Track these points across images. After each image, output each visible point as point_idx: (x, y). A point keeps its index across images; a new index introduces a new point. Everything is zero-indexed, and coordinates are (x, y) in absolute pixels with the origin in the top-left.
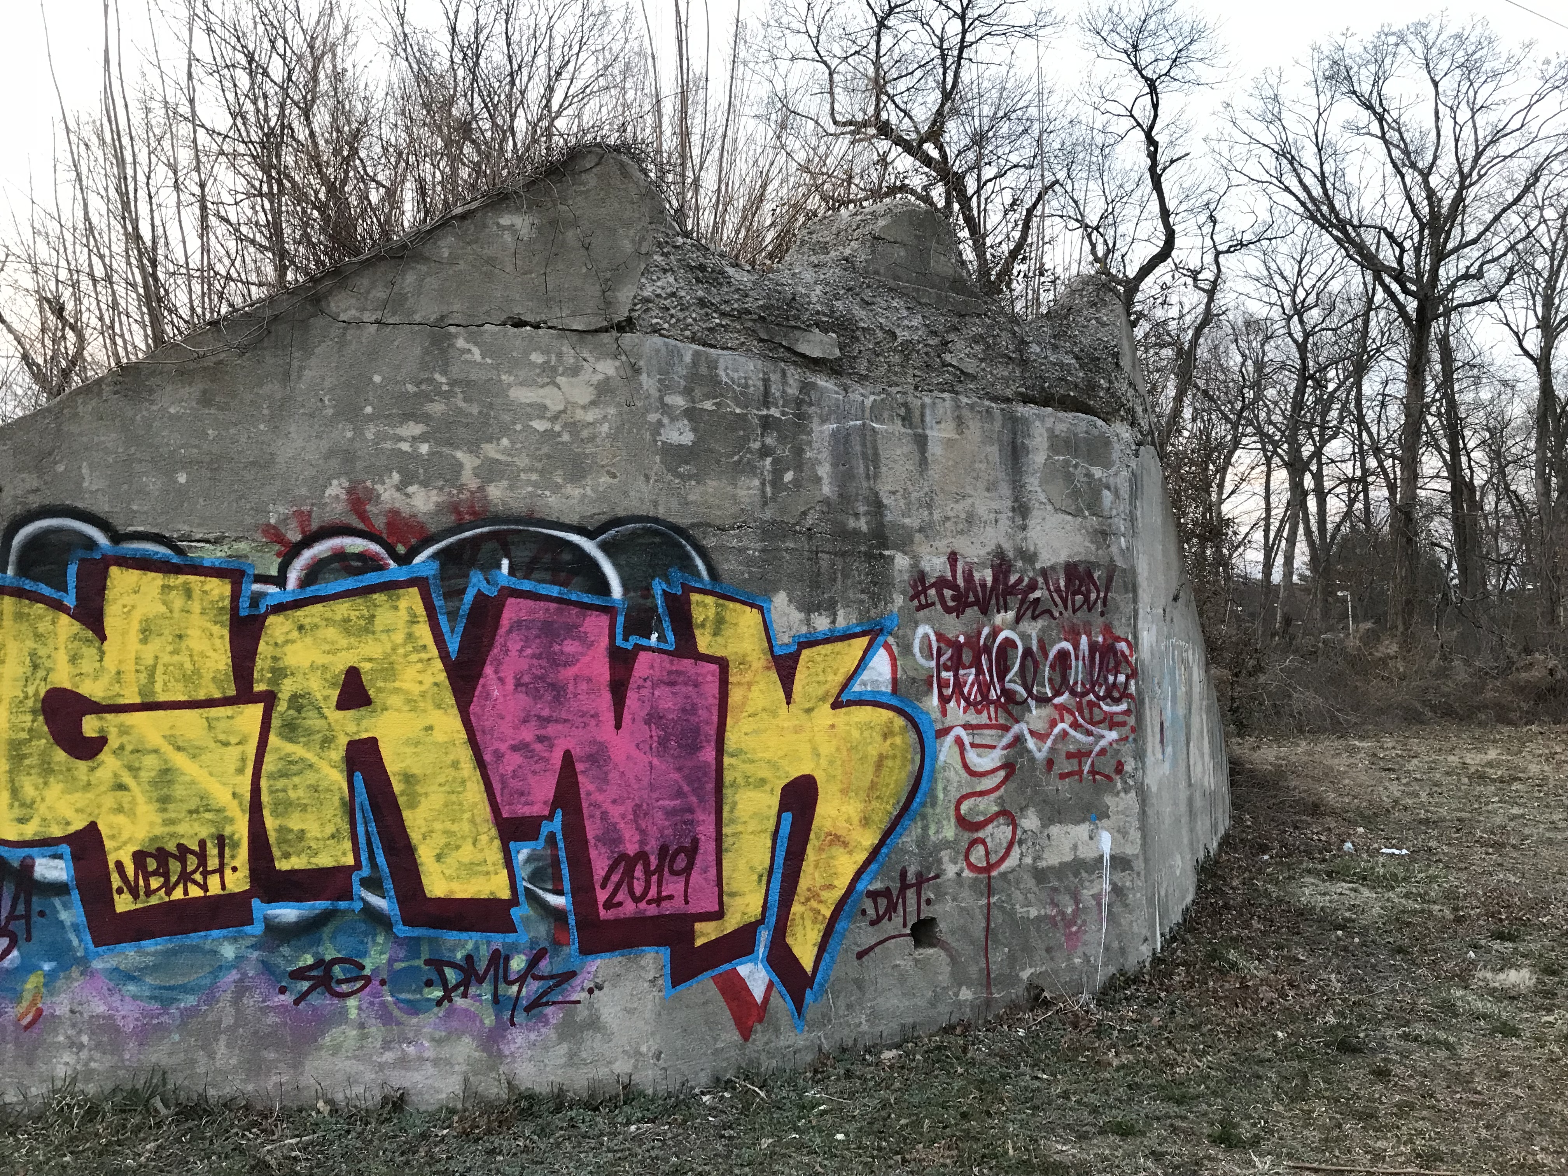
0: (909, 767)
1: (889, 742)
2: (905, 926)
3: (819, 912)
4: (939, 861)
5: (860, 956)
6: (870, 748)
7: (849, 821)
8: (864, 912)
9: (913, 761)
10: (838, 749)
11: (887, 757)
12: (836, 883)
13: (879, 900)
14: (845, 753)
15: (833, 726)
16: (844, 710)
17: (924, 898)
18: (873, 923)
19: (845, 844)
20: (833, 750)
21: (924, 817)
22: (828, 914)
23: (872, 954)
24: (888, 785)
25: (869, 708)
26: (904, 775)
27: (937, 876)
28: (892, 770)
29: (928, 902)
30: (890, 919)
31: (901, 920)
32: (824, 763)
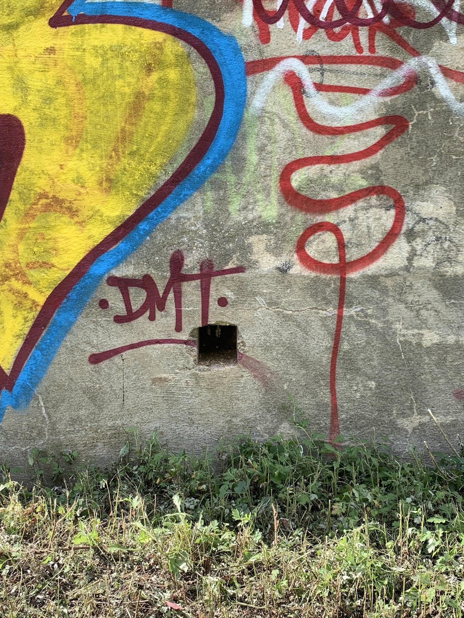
0: (194, 114)
1: (155, 76)
2: (179, 328)
3: (26, 296)
4: (246, 250)
5: (96, 359)
6: (119, 83)
7: (79, 180)
8: (104, 304)
9: (200, 105)
10: (59, 82)
11: (150, 98)
12: (54, 260)
13: (132, 290)
14: (73, 88)
15: (51, 50)
16: (73, 28)
17: (214, 296)
18: (119, 320)
19: (72, 212)
20: (51, 82)
21: (219, 186)
22: (41, 300)
23: (117, 359)
24: (152, 137)
25: (119, 27)
26: (182, 125)
27: (239, 269)
28: (161, 116)
29: (223, 302)
30: (152, 318)
31: (172, 321)
32: (34, 99)
